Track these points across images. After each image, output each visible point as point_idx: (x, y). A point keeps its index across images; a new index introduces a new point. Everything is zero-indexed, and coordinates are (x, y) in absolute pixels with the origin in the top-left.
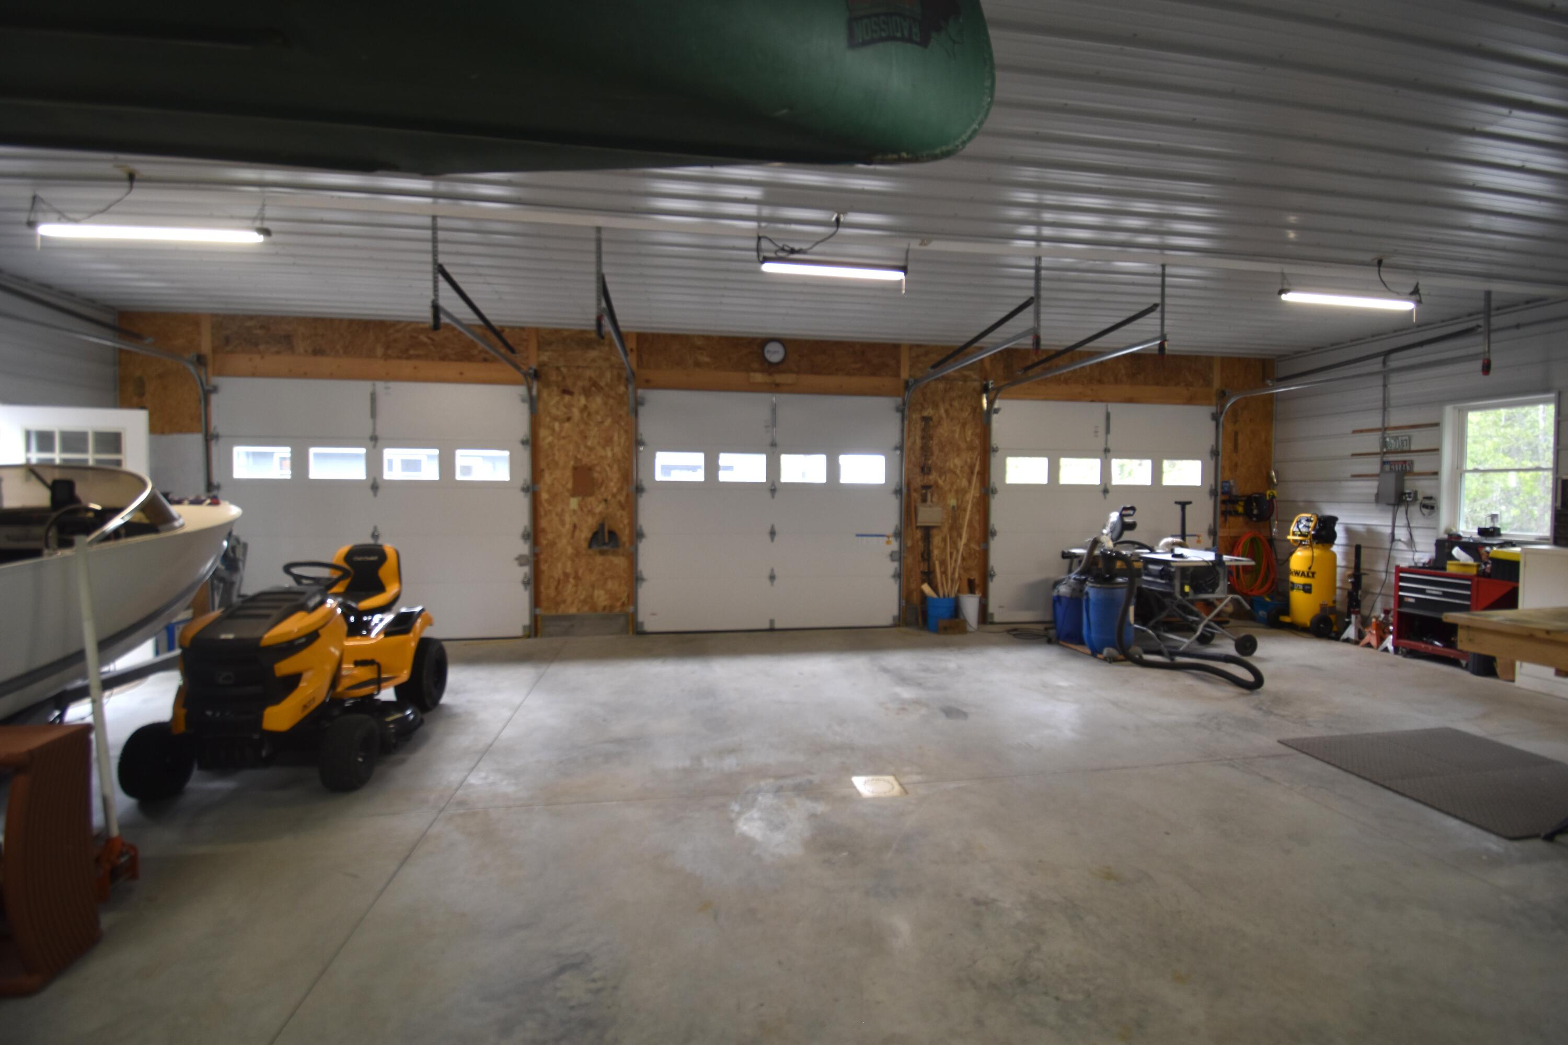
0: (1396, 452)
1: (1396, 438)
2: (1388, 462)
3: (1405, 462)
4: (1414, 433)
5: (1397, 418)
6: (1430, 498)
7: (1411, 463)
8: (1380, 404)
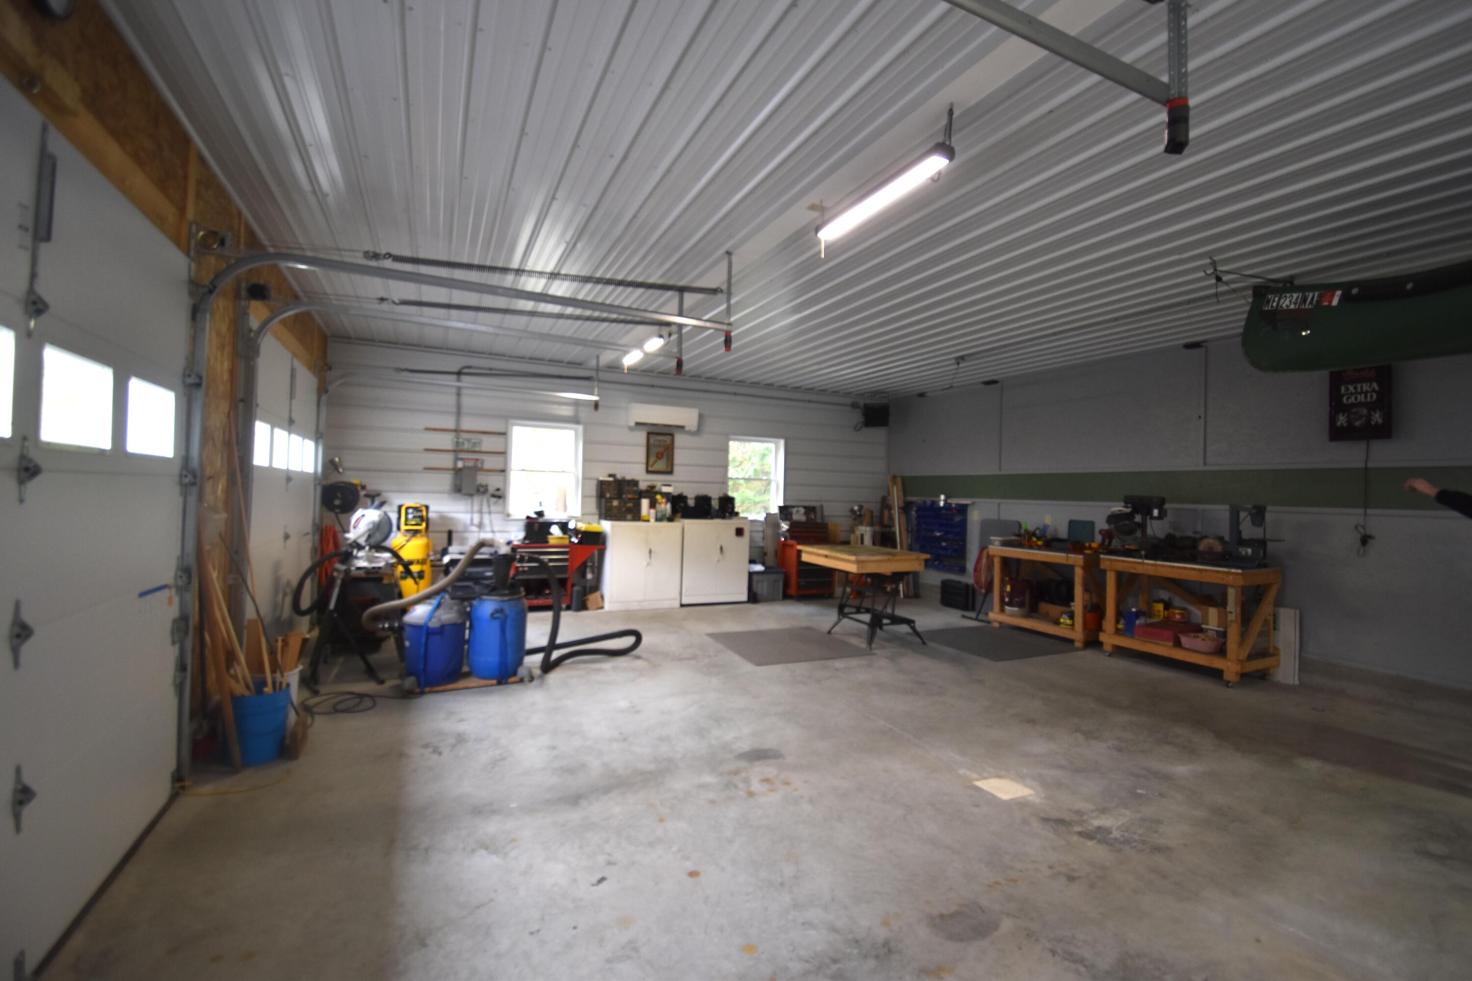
0: (468, 451)
1: (469, 440)
2: (461, 459)
3: (477, 460)
4: (484, 438)
5: (467, 424)
6: (498, 490)
7: (482, 462)
8: (454, 409)
